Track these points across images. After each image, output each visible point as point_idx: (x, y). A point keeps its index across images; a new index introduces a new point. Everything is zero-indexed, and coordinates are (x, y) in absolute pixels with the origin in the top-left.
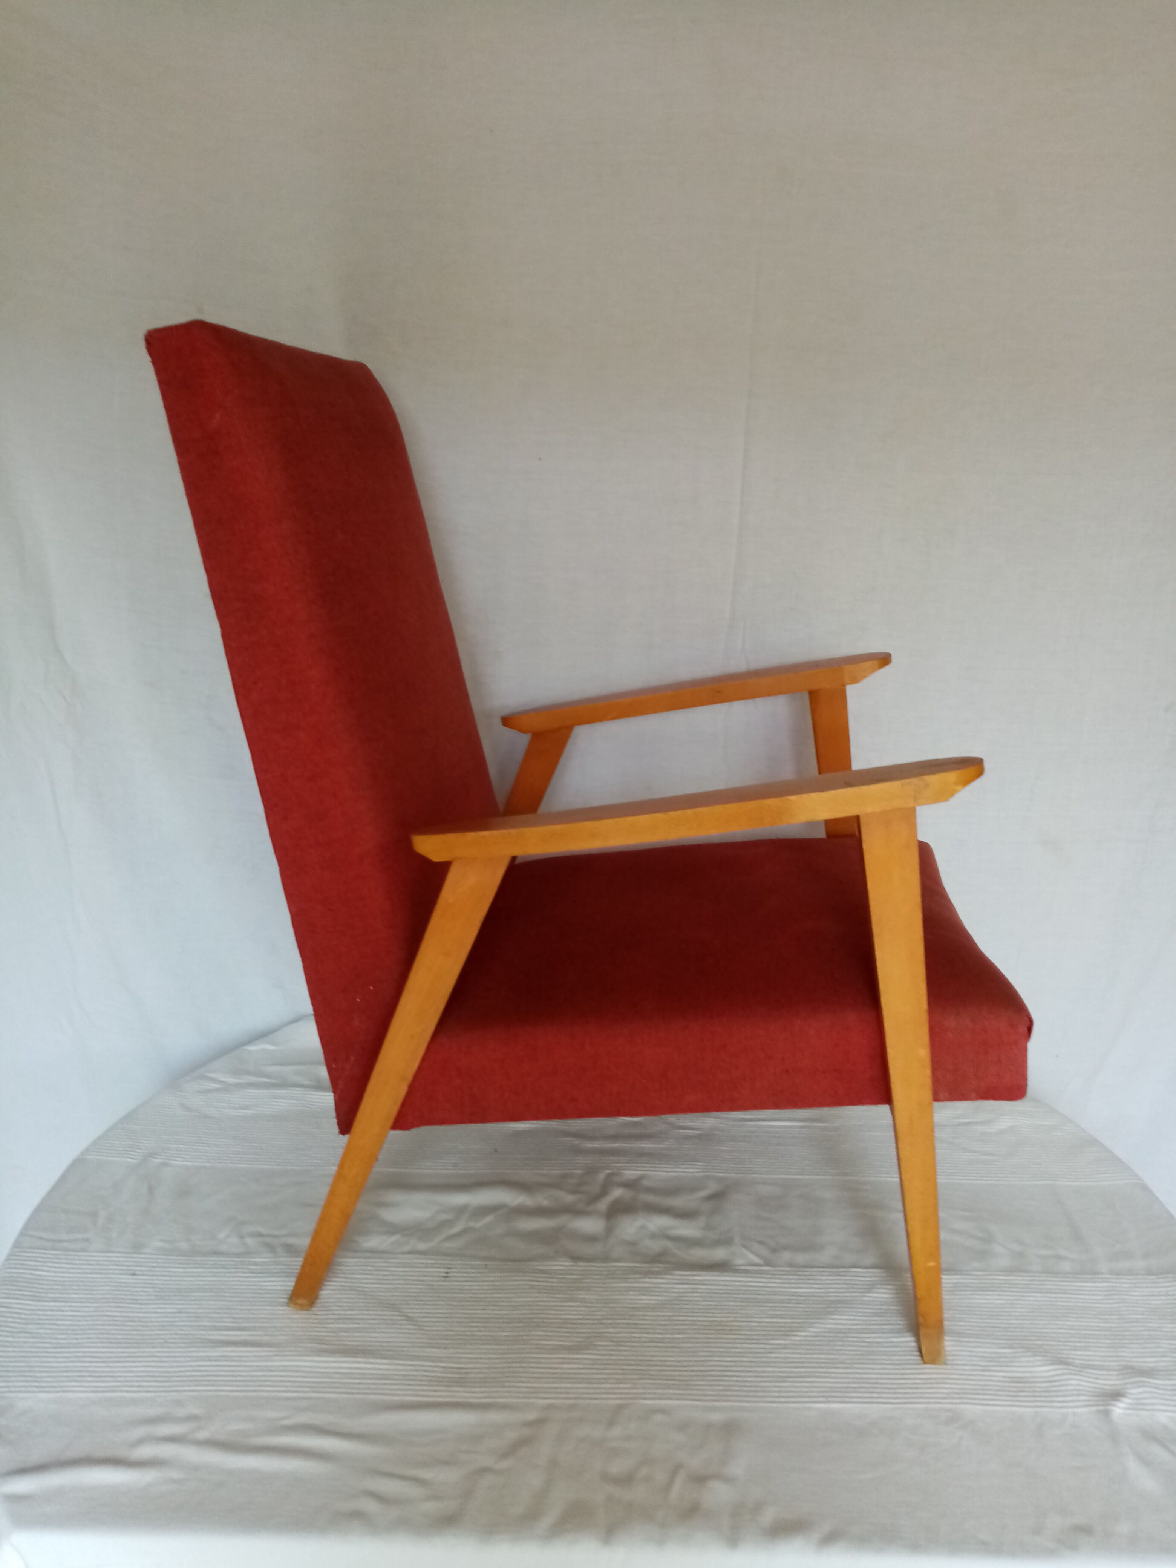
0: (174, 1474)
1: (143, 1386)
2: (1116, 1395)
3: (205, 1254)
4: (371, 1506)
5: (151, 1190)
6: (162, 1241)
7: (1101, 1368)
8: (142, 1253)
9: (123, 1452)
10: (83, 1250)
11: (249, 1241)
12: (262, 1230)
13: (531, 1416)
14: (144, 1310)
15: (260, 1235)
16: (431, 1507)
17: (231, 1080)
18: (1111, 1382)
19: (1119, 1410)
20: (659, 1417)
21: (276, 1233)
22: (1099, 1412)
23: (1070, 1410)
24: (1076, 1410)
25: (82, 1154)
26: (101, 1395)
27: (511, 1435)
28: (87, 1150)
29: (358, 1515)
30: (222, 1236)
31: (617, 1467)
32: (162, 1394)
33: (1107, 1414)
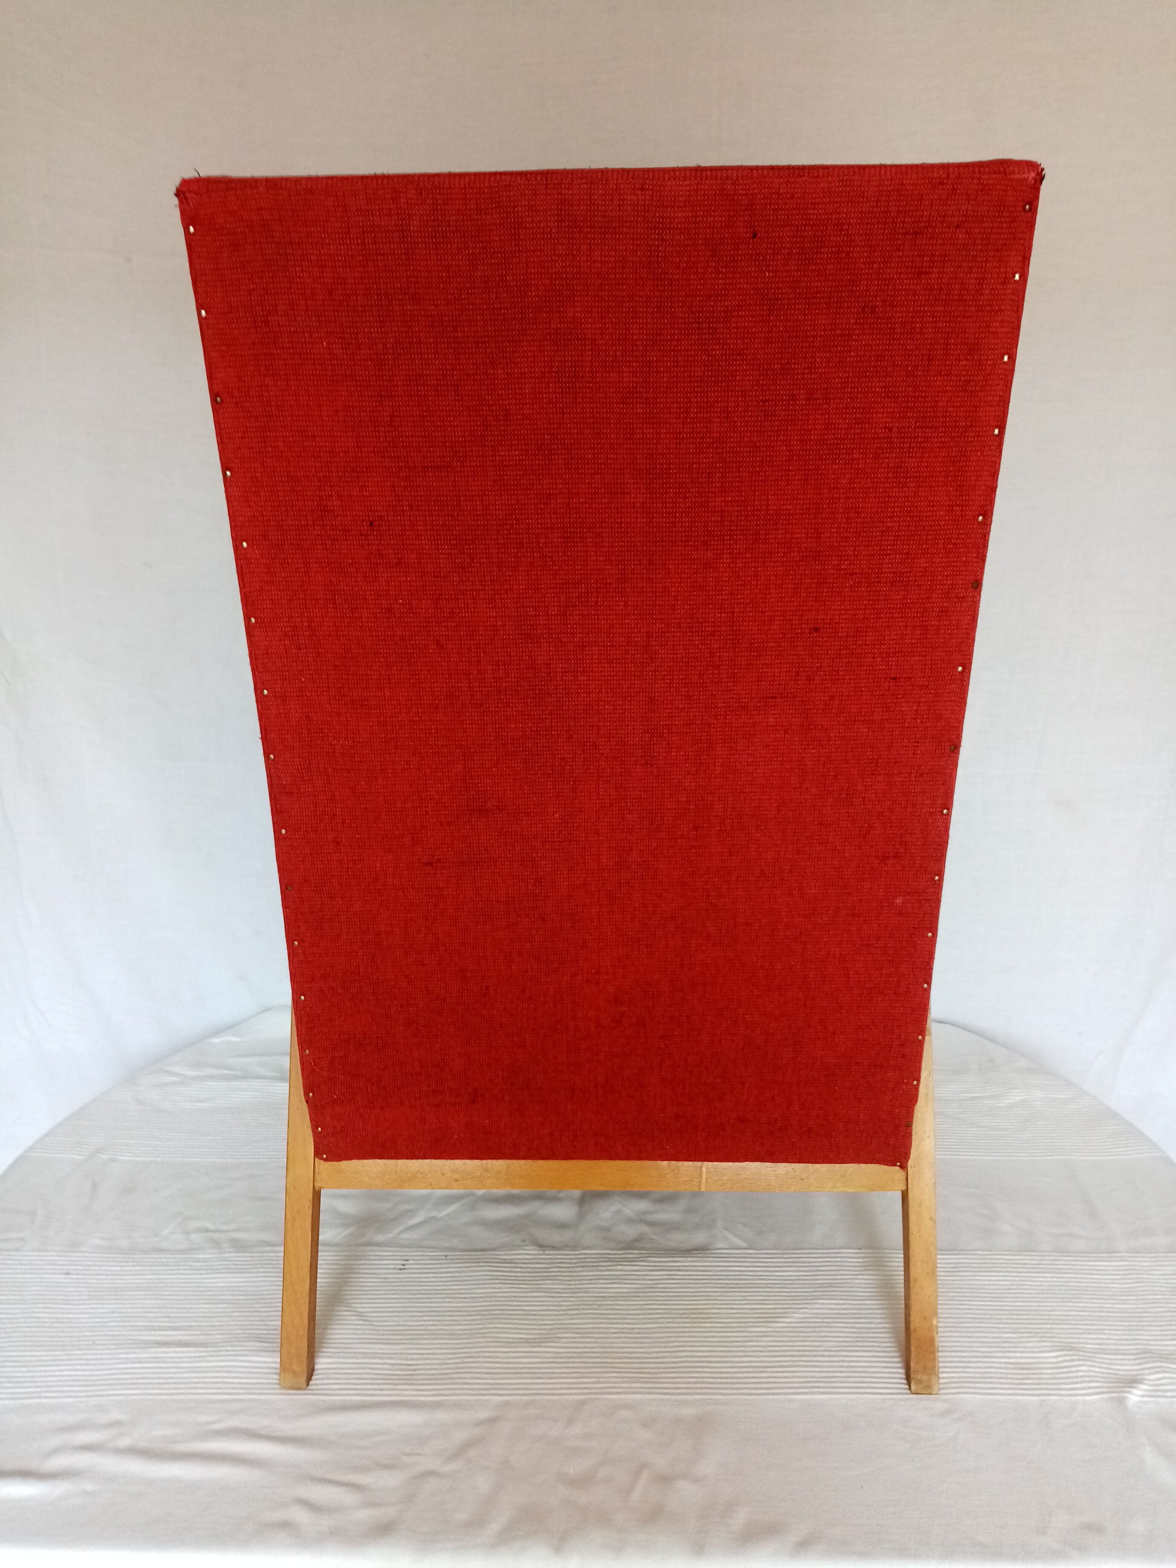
0: (88, 1486)
1: (64, 1391)
2: (1133, 1382)
3: (145, 1252)
4: (300, 1515)
5: (95, 1187)
6: (102, 1238)
7: (1117, 1352)
8: (78, 1252)
9: (34, 1464)
10: (17, 1250)
11: (194, 1237)
12: (209, 1225)
13: (483, 1415)
14: (75, 1311)
15: (207, 1230)
16: (364, 1515)
17: (190, 1073)
18: (1128, 1367)
19: (1134, 1397)
20: (625, 1413)
21: (225, 1228)
22: (1112, 1399)
23: (1080, 1398)
24: (1087, 1398)
25: (26, 1151)
26: (18, 1402)
27: (460, 1436)
28: (32, 1148)
29: (286, 1526)
30: (165, 1232)
31: (573, 1469)
32: (86, 1399)
33: (1121, 1401)
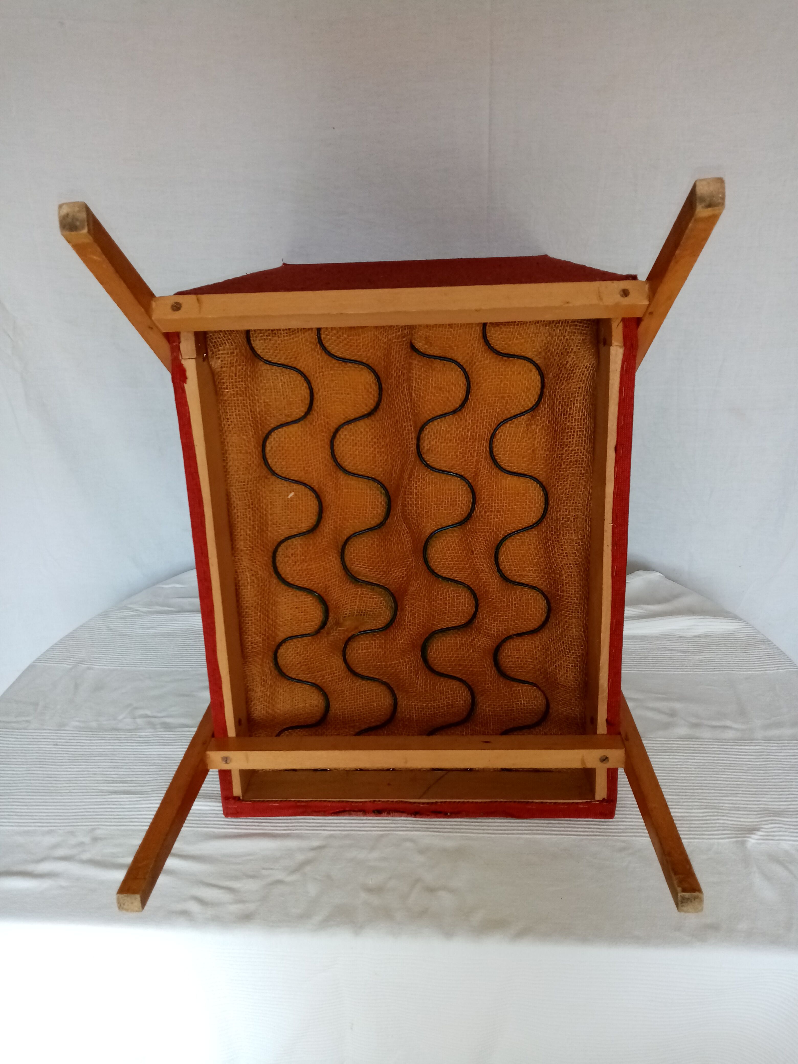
0: (63, 883)
1: (50, 823)
2: (753, 830)
3: (106, 730)
4: (194, 907)
5: (76, 686)
6: (79, 721)
7: (745, 809)
8: (64, 730)
9: (30, 868)
10: (24, 729)
11: (139, 721)
12: (149, 713)
13: (316, 843)
14: (59, 770)
15: (148, 716)
16: (234, 908)
17: (145, 609)
18: (749, 820)
19: (752, 841)
20: (408, 844)
21: (159, 715)
22: (737, 842)
23: (716, 841)
24: (720, 841)
25: (34, 662)
26: (22, 828)
27: (300, 857)
28: (38, 660)
29: (185, 914)
30: (121, 717)
31: (372, 881)
32: (63, 828)
33: (743, 843)
